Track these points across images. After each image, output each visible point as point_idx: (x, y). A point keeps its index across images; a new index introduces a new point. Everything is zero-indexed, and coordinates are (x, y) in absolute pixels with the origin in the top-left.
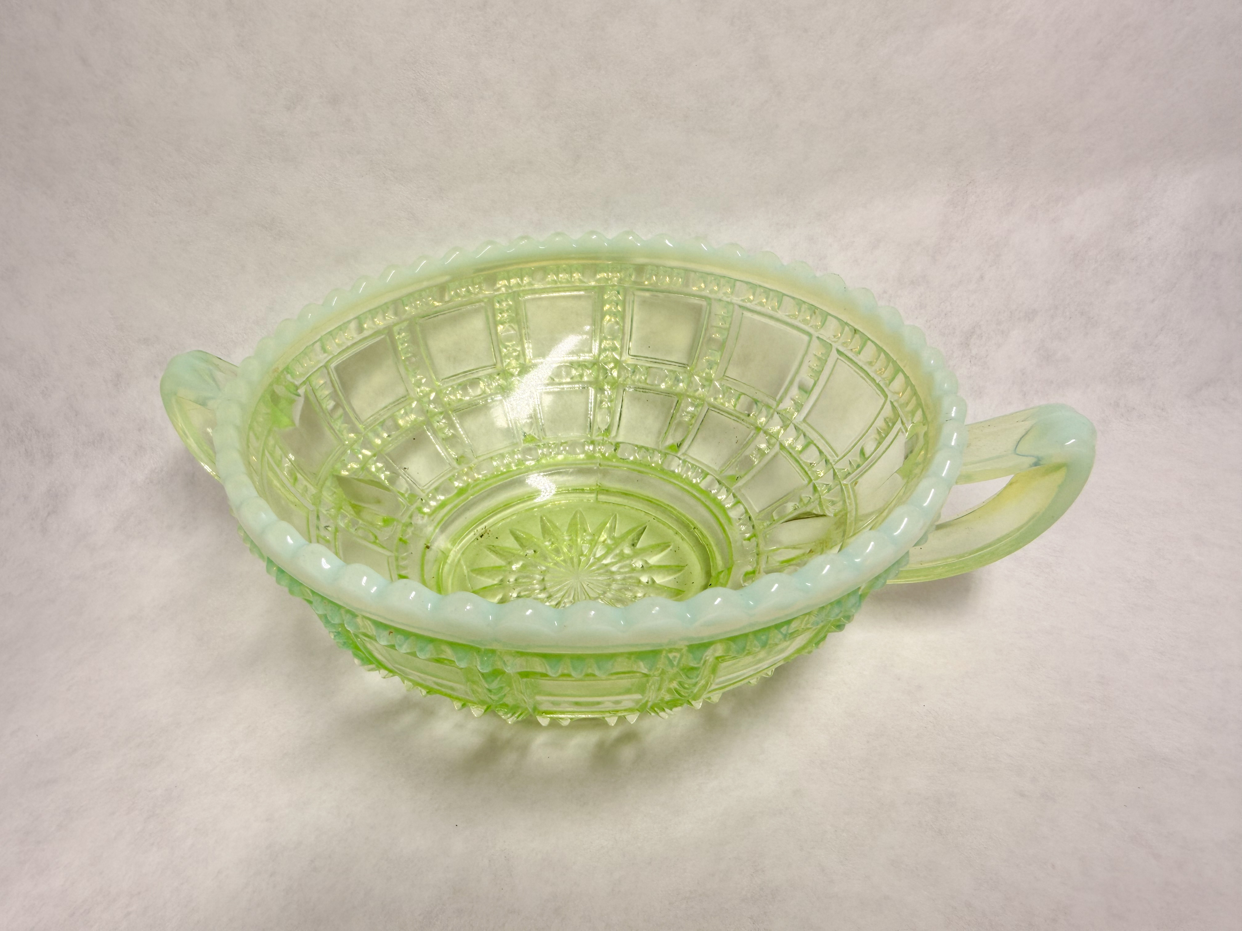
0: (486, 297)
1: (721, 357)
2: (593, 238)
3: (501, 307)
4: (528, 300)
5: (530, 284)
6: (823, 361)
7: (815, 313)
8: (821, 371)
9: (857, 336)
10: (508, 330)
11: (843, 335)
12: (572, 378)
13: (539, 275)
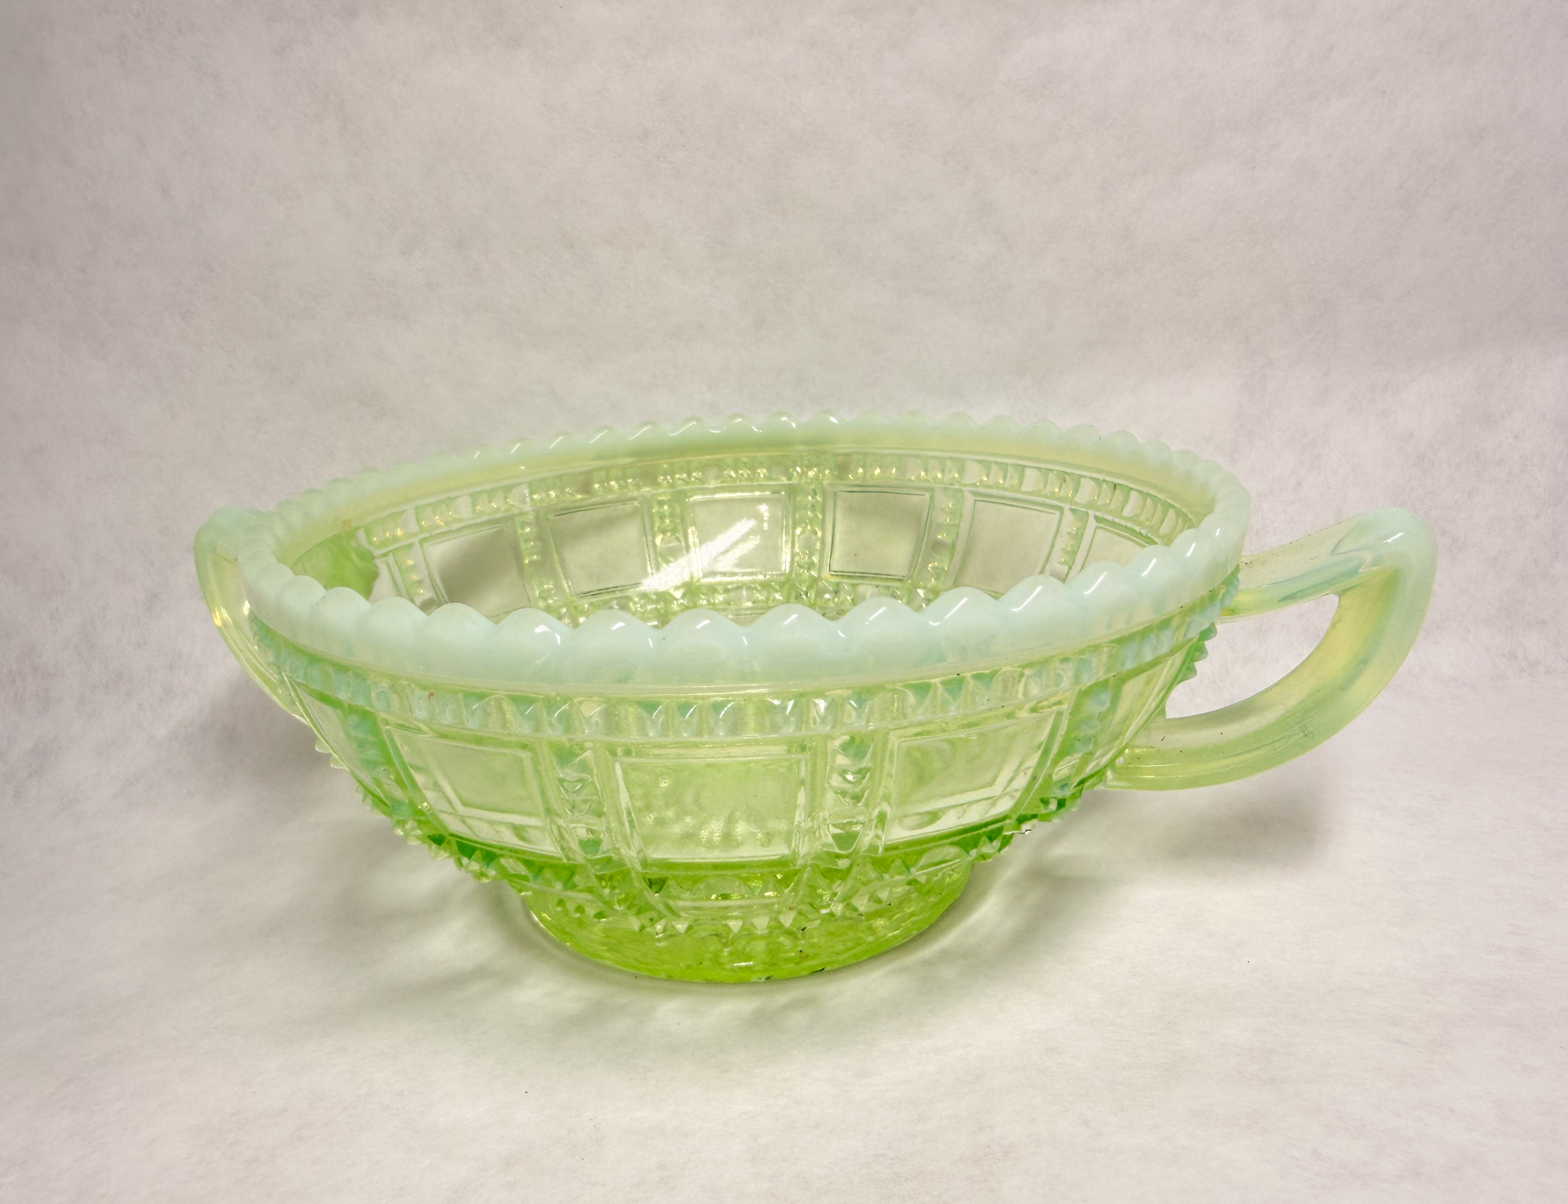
0: (642, 496)
1: (950, 563)
2: (782, 419)
3: (661, 510)
4: (695, 503)
5: (701, 481)
6: (1078, 536)
7: (1065, 481)
8: (1076, 552)
9: (1118, 491)
10: (670, 541)
11: (1100, 497)
12: (754, 602)
13: (713, 472)
